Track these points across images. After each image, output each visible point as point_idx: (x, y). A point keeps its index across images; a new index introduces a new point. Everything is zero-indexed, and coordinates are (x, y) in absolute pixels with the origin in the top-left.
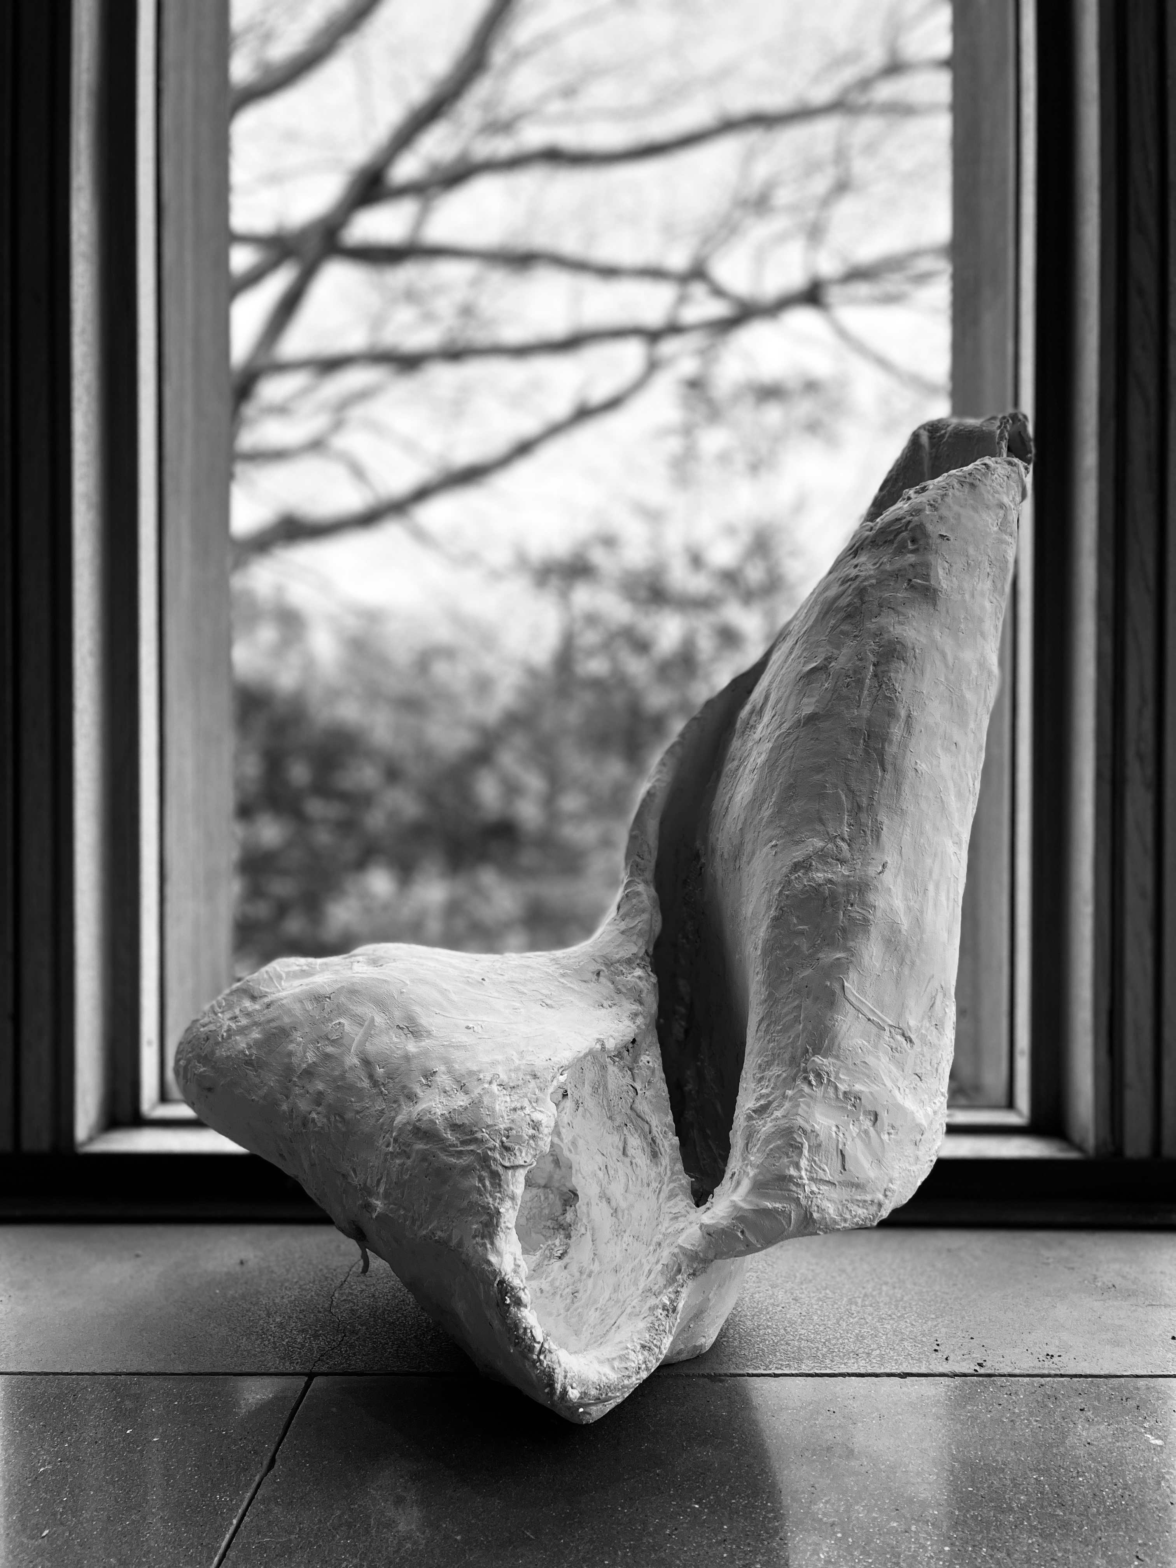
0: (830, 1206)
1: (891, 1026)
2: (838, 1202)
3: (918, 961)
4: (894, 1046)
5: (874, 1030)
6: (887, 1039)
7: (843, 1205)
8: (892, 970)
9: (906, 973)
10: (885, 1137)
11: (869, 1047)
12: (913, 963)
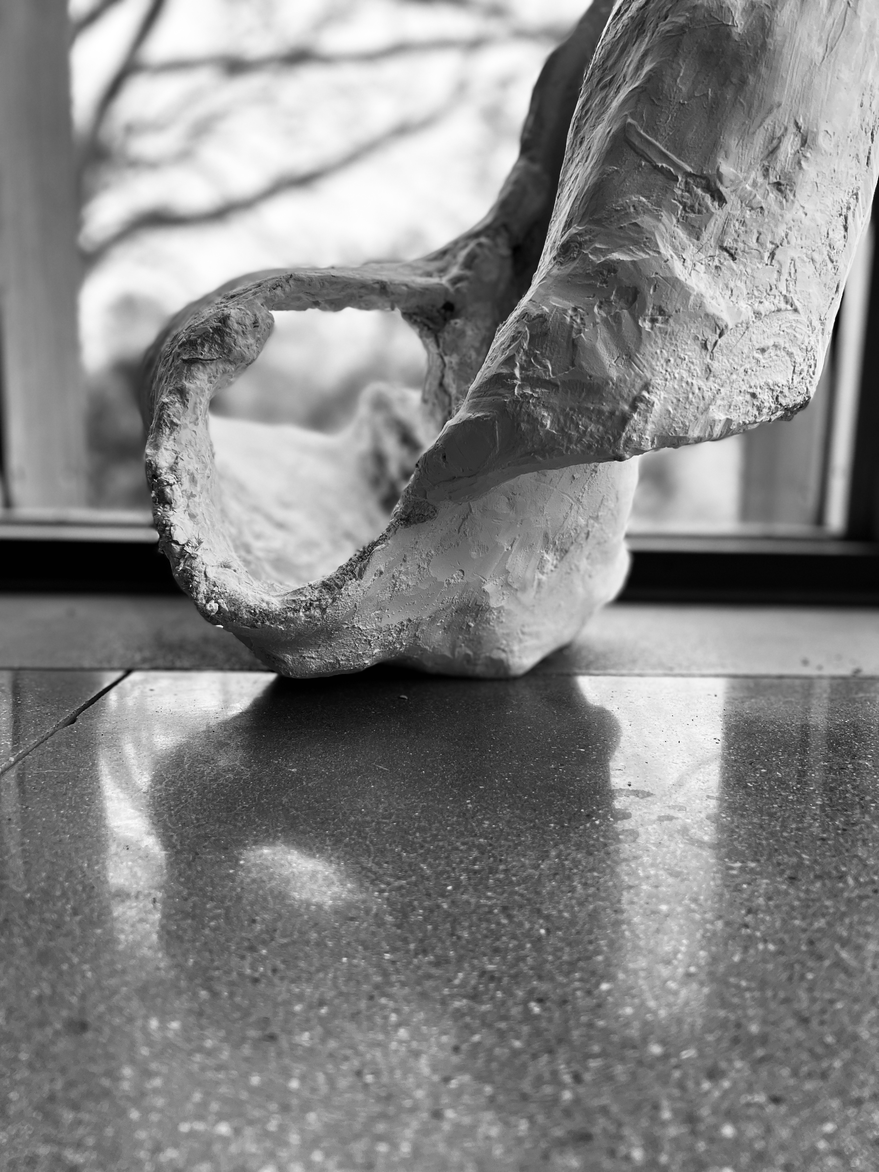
0: (546, 414)
1: (688, 175)
2: (558, 410)
3: (751, 79)
4: (689, 202)
5: (660, 180)
6: (679, 192)
7: (566, 415)
8: (706, 95)
9: (728, 97)
10: (646, 325)
11: (649, 205)
12: (743, 81)
